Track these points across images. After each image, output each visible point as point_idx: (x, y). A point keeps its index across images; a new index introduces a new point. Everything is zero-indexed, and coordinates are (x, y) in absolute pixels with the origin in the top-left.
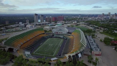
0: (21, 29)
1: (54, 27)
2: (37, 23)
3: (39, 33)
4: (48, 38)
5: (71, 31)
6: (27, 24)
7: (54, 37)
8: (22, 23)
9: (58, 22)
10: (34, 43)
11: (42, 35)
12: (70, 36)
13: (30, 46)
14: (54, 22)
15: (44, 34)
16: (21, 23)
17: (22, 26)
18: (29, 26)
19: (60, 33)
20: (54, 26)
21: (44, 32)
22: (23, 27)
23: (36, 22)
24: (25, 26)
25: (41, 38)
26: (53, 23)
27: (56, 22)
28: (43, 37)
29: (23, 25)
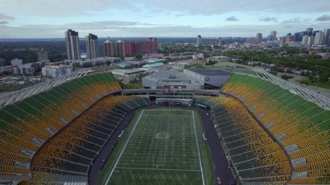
0: (22, 83)
1: (144, 71)
2: (77, 61)
3: (100, 91)
4: (137, 109)
5: (214, 80)
6: (44, 65)
7: (157, 102)
8: (21, 61)
9: (144, 56)
10: (91, 132)
11: (114, 97)
12: (216, 98)
13: (78, 150)
14: (134, 58)
15: (119, 93)
16: (16, 62)
17: (24, 69)
18: (50, 69)
19: (176, 87)
20: (142, 69)
21: (117, 88)
22: (27, 75)
23: (71, 59)
24: (37, 71)
25: (113, 110)
26: (130, 60)
27: (139, 58)
28: (117, 107)
29: (28, 66)
